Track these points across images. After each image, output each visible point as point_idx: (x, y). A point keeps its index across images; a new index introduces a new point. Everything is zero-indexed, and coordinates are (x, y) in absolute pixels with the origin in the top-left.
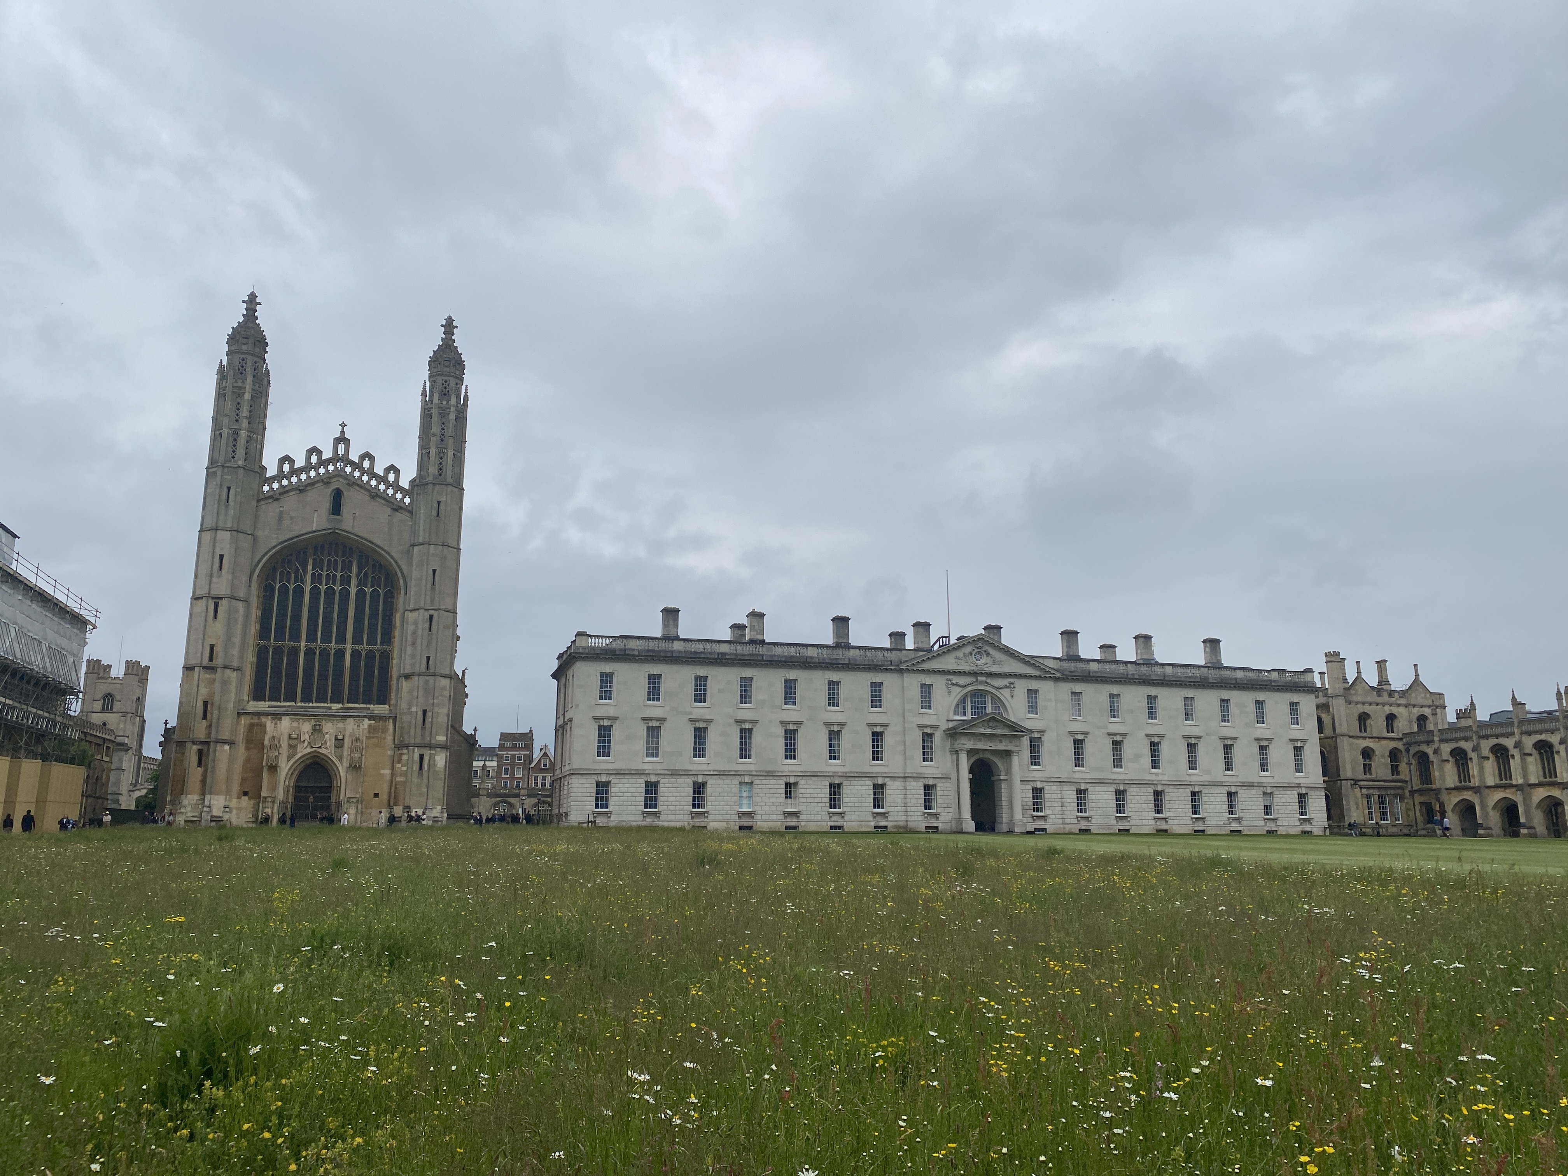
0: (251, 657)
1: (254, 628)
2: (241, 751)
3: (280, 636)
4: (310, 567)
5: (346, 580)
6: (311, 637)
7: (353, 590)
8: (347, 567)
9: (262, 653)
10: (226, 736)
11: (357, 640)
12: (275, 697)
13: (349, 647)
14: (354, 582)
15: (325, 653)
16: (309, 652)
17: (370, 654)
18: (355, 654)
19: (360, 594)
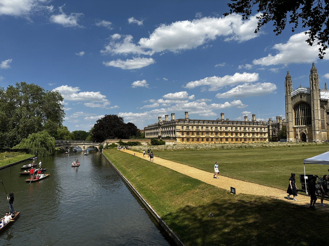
0: (294, 120)
1: (294, 116)
2: (293, 133)
3: (297, 117)
4: (300, 106)
5: (304, 107)
6: (301, 116)
7: (305, 108)
8: (304, 105)
9: (295, 119)
10: (291, 131)
11: (307, 116)
12: (298, 125)
13: (306, 117)
14: (305, 107)
15: (303, 118)
16: (301, 118)
17: (309, 117)
18: (307, 118)
19: (306, 109)
